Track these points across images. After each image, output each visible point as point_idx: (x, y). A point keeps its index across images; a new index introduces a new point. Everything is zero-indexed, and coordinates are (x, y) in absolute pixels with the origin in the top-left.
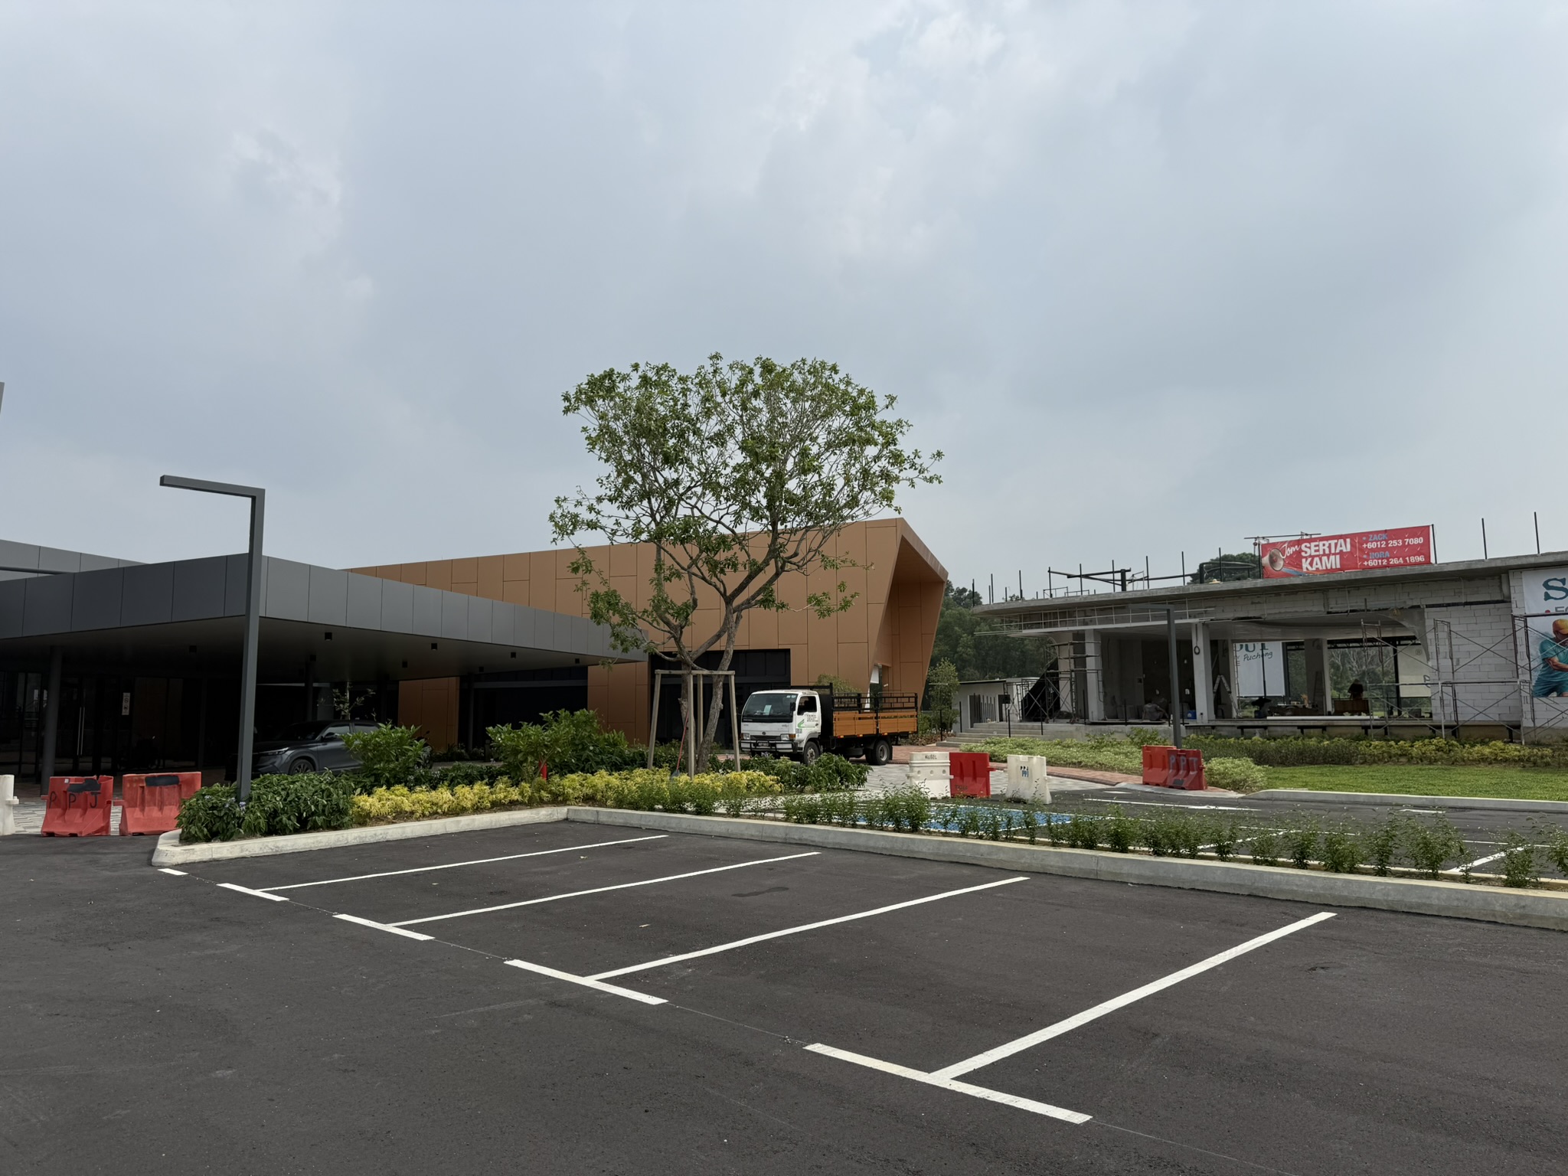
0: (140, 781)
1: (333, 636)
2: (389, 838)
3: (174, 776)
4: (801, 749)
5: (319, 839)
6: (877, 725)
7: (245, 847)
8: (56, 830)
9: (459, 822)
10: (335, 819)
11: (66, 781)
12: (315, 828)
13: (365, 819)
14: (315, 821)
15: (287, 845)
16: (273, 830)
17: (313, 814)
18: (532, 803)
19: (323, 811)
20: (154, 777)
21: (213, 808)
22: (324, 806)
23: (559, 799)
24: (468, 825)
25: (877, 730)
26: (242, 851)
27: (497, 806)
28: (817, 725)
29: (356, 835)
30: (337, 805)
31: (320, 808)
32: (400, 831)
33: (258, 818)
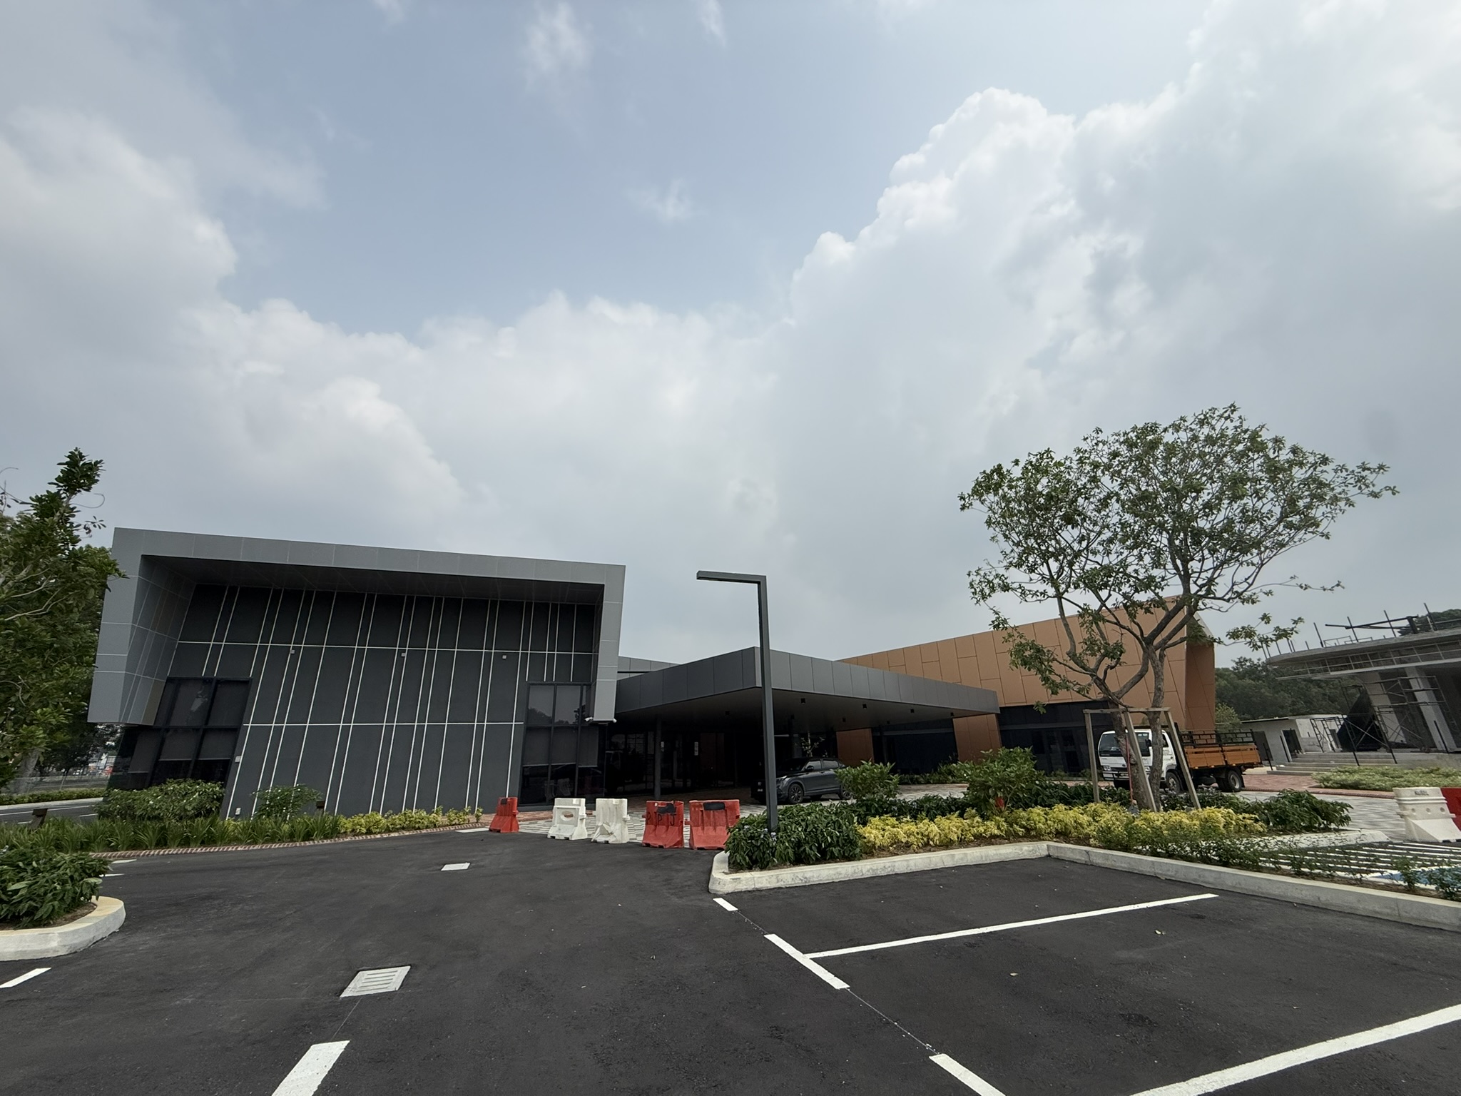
0: (700, 806)
2: (897, 871)
3: (723, 803)
5: (839, 870)
6: (1225, 758)
7: (780, 877)
8: (652, 842)
9: (953, 856)
10: (850, 849)
11: (656, 805)
12: (833, 859)
13: (871, 851)
14: (832, 852)
15: (813, 877)
16: (800, 859)
17: (830, 845)
18: (1011, 837)
19: (838, 841)
20: (708, 803)
21: (752, 838)
22: (838, 837)
23: (1031, 834)
24: (962, 859)
25: (1226, 762)
26: (778, 882)
27: (981, 840)
28: (1172, 758)
29: (869, 867)
30: (848, 836)
31: (835, 839)
32: (905, 863)
33: (787, 848)
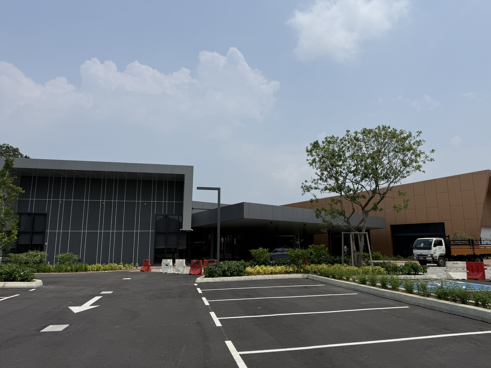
0: (207, 262)
1: (272, 223)
2: (253, 279)
3: (214, 260)
4: (437, 259)
5: (234, 278)
6: (474, 251)
7: (215, 279)
8: (191, 273)
9: (273, 276)
10: (239, 274)
11: (194, 261)
12: (234, 276)
13: (249, 274)
14: (234, 274)
15: (226, 280)
16: (225, 275)
17: (234, 272)
18: (297, 272)
19: (237, 271)
20: (209, 261)
21: (210, 269)
22: (237, 270)
23: (307, 272)
24: (276, 277)
25: (474, 253)
26: (215, 280)
27: (287, 272)
28: (443, 251)
29: (244, 278)
30: (240, 269)
31: (236, 270)
32: (256, 278)
33: (220, 272)
